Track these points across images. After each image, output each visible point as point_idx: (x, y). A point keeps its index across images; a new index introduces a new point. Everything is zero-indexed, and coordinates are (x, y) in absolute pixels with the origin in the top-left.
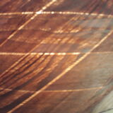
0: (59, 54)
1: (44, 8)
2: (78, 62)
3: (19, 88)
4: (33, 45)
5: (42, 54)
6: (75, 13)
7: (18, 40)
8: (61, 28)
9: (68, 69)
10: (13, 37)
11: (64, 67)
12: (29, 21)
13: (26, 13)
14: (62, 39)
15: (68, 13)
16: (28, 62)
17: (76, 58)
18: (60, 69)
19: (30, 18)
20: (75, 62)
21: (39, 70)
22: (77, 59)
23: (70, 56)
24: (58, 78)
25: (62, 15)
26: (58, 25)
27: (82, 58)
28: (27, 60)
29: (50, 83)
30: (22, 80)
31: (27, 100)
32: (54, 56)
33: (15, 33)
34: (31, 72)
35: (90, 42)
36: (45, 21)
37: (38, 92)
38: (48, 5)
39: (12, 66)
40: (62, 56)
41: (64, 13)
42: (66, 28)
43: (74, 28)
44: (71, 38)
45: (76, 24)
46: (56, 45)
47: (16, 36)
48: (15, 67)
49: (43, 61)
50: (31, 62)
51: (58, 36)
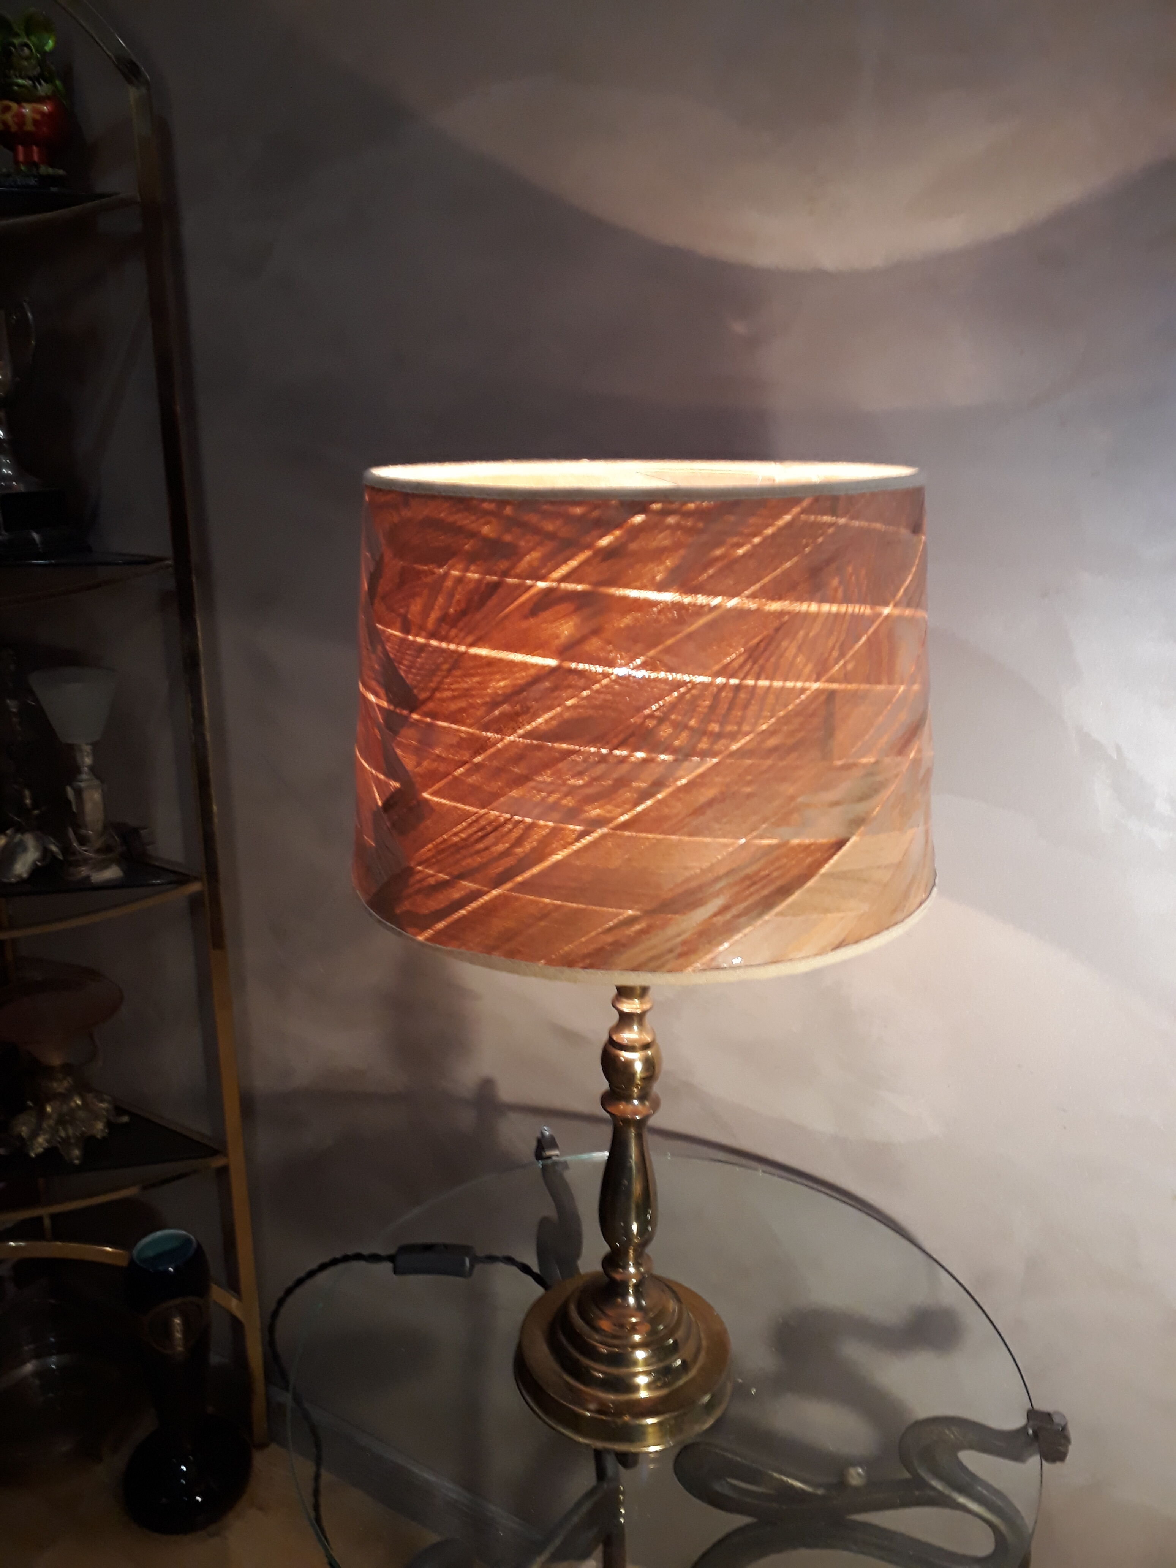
0: (541, 822)
1: (521, 732)
2: (578, 845)
3: (462, 876)
4: (496, 796)
5: (508, 816)
6: (577, 748)
7: (471, 780)
8: (549, 772)
9: (557, 857)
10: (462, 774)
11: (548, 850)
12: (492, 750)
13: (489, 734)
14: (550, 793)
15: (564, 746)
16: (483, 828)
17: (574, 836)
18: (539, 854)
19: (495, 744)
20: (572, 844)
21: (501, 847)
22: (577, 839)
23: (562, 829)
24: (536, 870)
25: (552, 748)
26: (546, 766)
27: (588, 839)
28: (483, 822)
29: (519, 879)
30: (469, 861)
31: (474, 905)
32: (531, 826)
33: (467, 766)
34: (487, 848)
35: (609, 807)
36: (520, 755)
37: (495, 892)
38: (528, 727)
39: (455, 830)
40: (546, 826)
41: (556, 745)
42: (558, 774)
43: (573, 777)
44: (567, 795)
45: (579, 768)
46: (536, 805)
47: (468, 773)
48: (459, 833)
49: (511, 831)
50: (489, 829)
51: (542, 786)
